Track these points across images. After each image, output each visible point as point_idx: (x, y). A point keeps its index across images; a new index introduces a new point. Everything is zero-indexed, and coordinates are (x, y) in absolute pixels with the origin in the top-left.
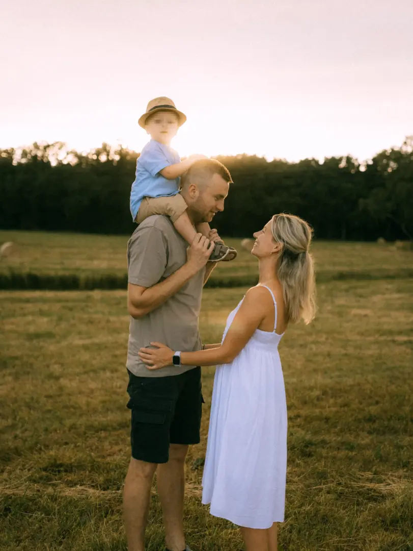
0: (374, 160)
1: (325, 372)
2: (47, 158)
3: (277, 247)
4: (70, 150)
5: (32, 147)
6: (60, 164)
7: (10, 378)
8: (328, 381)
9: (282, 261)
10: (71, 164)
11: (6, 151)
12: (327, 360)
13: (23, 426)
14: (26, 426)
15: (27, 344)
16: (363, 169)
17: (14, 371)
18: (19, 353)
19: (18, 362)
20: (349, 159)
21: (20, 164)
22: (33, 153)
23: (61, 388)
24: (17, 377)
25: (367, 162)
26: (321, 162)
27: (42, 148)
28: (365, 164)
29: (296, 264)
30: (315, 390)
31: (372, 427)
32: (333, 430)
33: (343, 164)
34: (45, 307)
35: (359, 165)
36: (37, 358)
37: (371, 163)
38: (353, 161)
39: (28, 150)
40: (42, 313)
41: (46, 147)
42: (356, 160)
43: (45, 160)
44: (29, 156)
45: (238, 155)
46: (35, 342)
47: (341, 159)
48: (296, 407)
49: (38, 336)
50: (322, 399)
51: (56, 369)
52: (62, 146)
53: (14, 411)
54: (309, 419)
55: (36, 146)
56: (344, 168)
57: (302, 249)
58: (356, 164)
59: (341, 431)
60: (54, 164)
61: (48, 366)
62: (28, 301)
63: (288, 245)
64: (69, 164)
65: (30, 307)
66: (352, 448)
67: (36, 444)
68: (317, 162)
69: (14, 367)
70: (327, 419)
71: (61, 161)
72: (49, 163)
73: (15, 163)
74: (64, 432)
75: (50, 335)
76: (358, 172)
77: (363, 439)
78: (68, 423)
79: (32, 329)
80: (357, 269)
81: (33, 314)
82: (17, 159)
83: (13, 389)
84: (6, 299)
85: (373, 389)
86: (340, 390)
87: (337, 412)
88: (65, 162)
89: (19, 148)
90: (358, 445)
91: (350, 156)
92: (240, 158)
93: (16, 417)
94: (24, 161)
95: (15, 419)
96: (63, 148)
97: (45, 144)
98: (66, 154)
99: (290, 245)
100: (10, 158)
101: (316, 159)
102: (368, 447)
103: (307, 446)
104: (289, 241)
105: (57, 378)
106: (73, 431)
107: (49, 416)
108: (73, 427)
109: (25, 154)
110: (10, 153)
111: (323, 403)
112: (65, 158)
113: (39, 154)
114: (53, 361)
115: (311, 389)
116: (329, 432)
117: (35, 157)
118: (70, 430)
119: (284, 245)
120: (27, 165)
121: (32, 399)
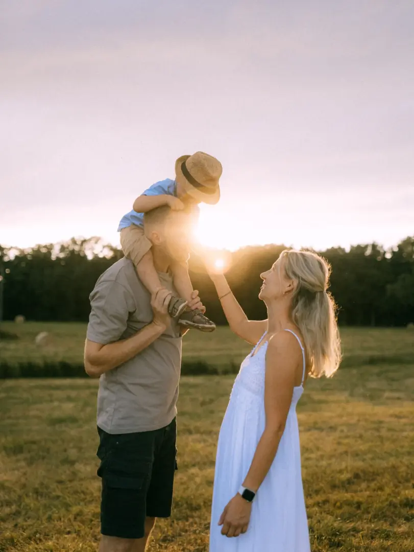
0: (399, 246)
1: (356, 455)
2: (84, 251)
3: (290, 286)
4: (106, 244)
5: (70, 242)
6: (96, 258)
7: (23, 464)
8: (360, 464)
9: (297, 301)
10: (107, 257)
11: (45, 247)
12: (360, 441)
13: (26, 514)
14: (30, 513)
15: (49, 429)
16: (388, 256)
17: (28, 456)
18: (37, 438)
19: (34, 447)
20: (374, 246)
21: (58, 259)
22: (71, 248)
23: (74, 474)
24: (30, 462)
25: (392, 249)
26: (348, 250)
27: (79, 243)
28: (391, 251)
29: (313, 305)
30: (345, 472)
31: (409, 513)
32: (365, 516)
33: (368, 252)
34: (73, 394)
35: (385, 253)
36: (54, 442)
37: (396, 250)
38: (378, 248)
39: (66, 245)
40: (69, 399)
41: (84, 242)
42: (382, 247)
43: (82, 254)
44: (67, 252)
45: (266, 245)
46: (57, 427)
47: (366, 247)
48: (324, 492)
49: (61, 421)
50: (353, 483)
51: (73, 453)
52: (97, 240)
53: (20, 497)
54: (338, 504)
55: (74, 242)
56: (370, 256)
57: (319, 286)
58: (382, 251)
59: (375, 517)
60: (90, 257)
61: (65, 450)
62: (58, 388)
63: (304, 282)
64: (104, 258)
65: (58, 394)
66: (387, 537)
67: (36, 533)
68: (343, 250)
69: (29, 452)
70: (359, 505)
71: (97, 254)
72: (85, 257)
73: (53, 257)
74: (69, 520)
75: (73, 420)
76: (385, 259)
77: (400, 526)
78: (75, 509)
79: (57, 414)
80: (388, 353)
81: (61, 400)
82: (56, 254)
83: (25, 474)
84: (36, 387)
85: (409, 471)
86: (373, 473)
87: (369, 496)
88: (101, 256)
89: (58, 243)
90: (395, 533)
91: (376, 244)
92: (268, 248)
93: (21, 504)
94: (62, 255)
95: (19, 506)
96: (99, 242)
97: (82, 239)
98: (102, 247)
99: (306, 281)
100: (49, 253)
101: (342, 247)
102: (406, 536)
103: (335, 535)
104: (304, 277)
105: (72, 463)
106: (79, 518)
107: (56, 502)
108: (79, 514)
109: (63, 249)
110: (50, 248)
111: (354, 487)
112: (101, 252)
113: (77, 248)
114: (71, 445)
115: (341, 472)
116: (361, 518)
117: (73, 252)
118: (75, 518)
119: (299, 282)
120: (64, 259)
121: (42, 484)
